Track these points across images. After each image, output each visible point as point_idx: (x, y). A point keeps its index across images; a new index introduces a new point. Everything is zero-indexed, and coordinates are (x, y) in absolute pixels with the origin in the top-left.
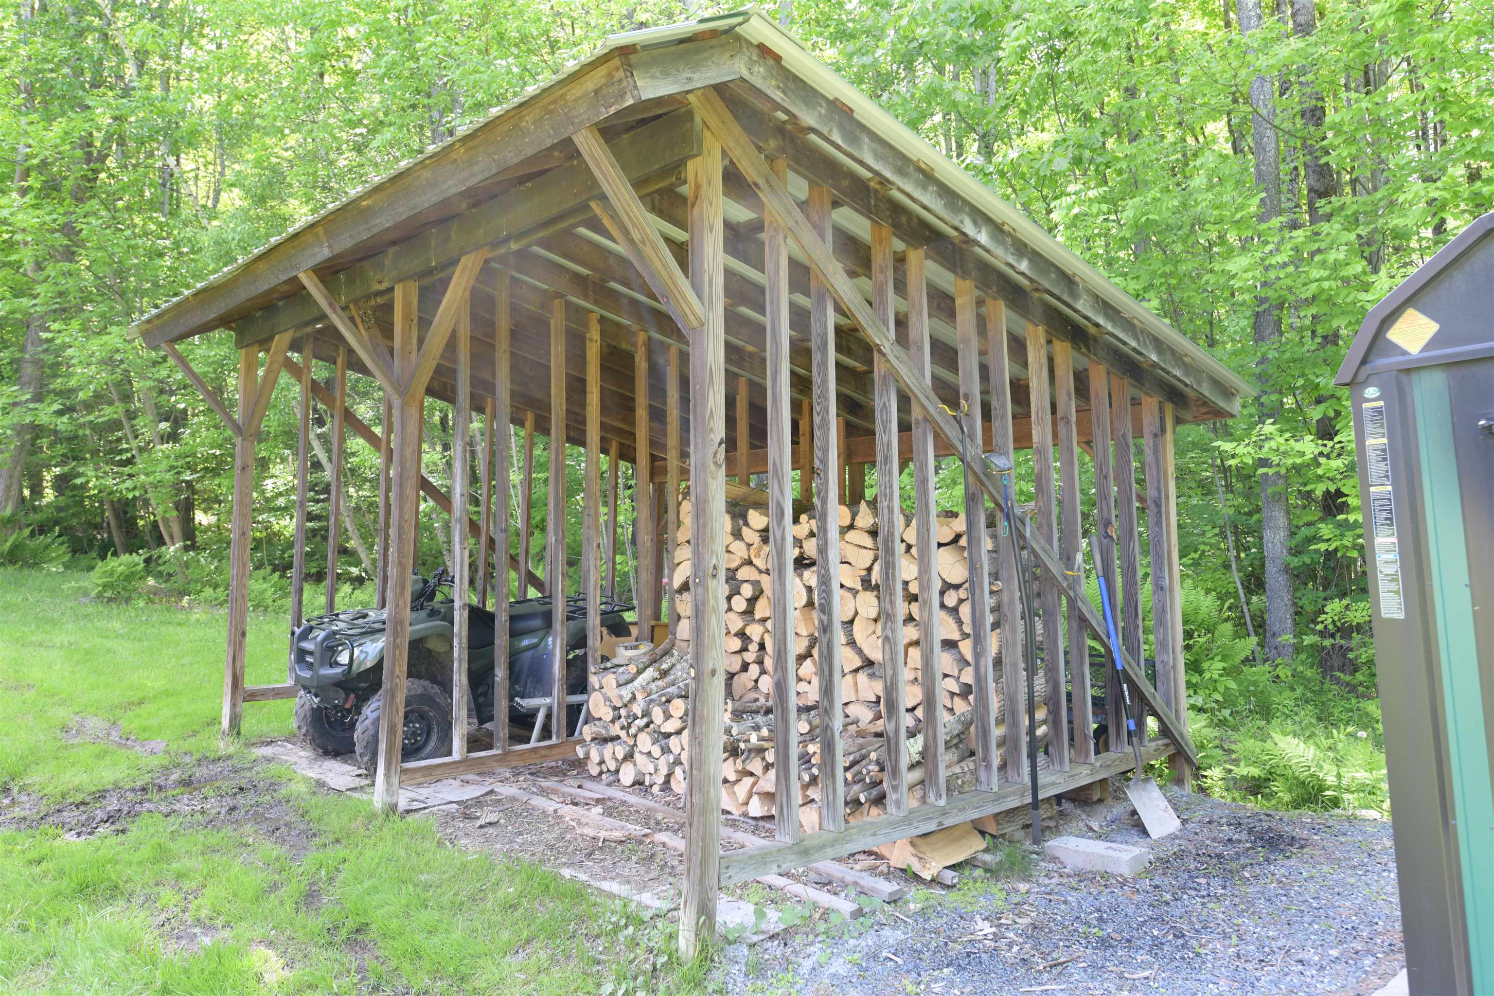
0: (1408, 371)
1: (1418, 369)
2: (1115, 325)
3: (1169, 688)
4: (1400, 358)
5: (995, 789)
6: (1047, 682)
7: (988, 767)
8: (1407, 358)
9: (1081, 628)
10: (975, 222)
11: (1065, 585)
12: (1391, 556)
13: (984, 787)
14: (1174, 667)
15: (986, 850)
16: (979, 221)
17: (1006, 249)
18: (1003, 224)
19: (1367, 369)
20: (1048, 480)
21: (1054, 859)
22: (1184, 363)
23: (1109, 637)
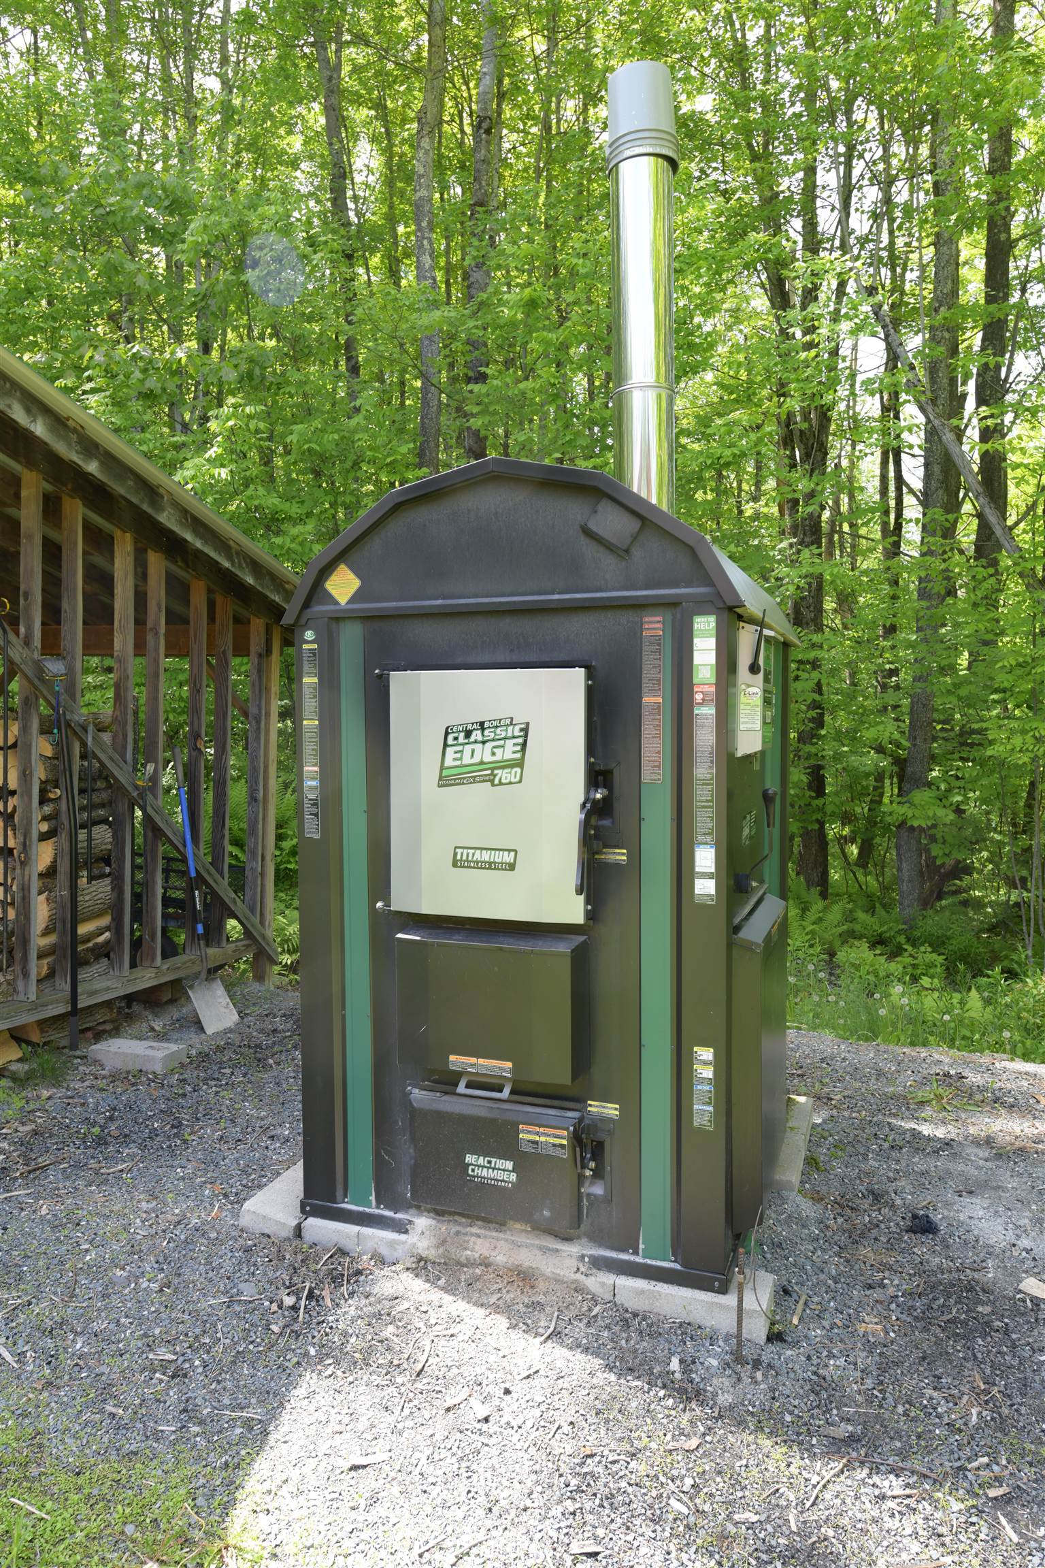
0: (337, 620)
1: (344, 618)
2: (206, 542)
3: (255, 894)
4: (332, 607)
5: (33, 997)
6: (113, 889)
7: (26, 975)
8: (337, 607)
9: (155, 836)
10: (28, 411)
11: (135, 794)
12: (314, 783)
13: (21, 997)
14: (263, 875)
15: (20, 1060)
16: (34, 410)
17: (70, 445)
18: (68, 419)
19: (308, 613)
20: (126, 689)
21: (96, 1062)
22: (285, 590)
23: (185, 846)
